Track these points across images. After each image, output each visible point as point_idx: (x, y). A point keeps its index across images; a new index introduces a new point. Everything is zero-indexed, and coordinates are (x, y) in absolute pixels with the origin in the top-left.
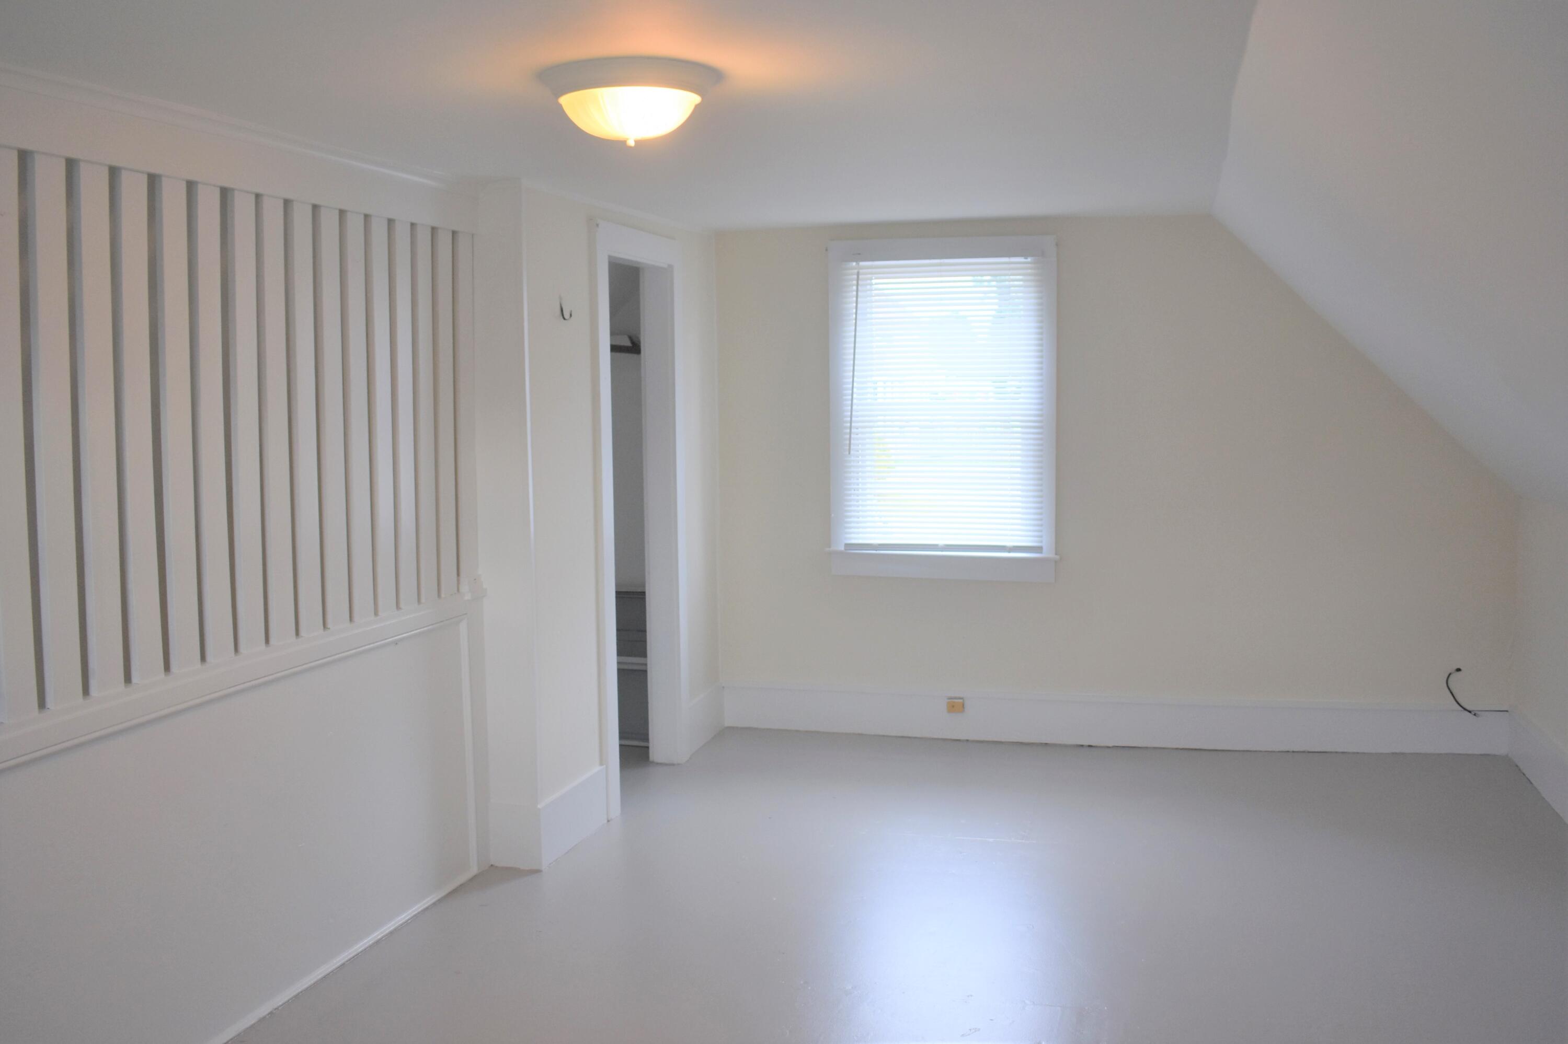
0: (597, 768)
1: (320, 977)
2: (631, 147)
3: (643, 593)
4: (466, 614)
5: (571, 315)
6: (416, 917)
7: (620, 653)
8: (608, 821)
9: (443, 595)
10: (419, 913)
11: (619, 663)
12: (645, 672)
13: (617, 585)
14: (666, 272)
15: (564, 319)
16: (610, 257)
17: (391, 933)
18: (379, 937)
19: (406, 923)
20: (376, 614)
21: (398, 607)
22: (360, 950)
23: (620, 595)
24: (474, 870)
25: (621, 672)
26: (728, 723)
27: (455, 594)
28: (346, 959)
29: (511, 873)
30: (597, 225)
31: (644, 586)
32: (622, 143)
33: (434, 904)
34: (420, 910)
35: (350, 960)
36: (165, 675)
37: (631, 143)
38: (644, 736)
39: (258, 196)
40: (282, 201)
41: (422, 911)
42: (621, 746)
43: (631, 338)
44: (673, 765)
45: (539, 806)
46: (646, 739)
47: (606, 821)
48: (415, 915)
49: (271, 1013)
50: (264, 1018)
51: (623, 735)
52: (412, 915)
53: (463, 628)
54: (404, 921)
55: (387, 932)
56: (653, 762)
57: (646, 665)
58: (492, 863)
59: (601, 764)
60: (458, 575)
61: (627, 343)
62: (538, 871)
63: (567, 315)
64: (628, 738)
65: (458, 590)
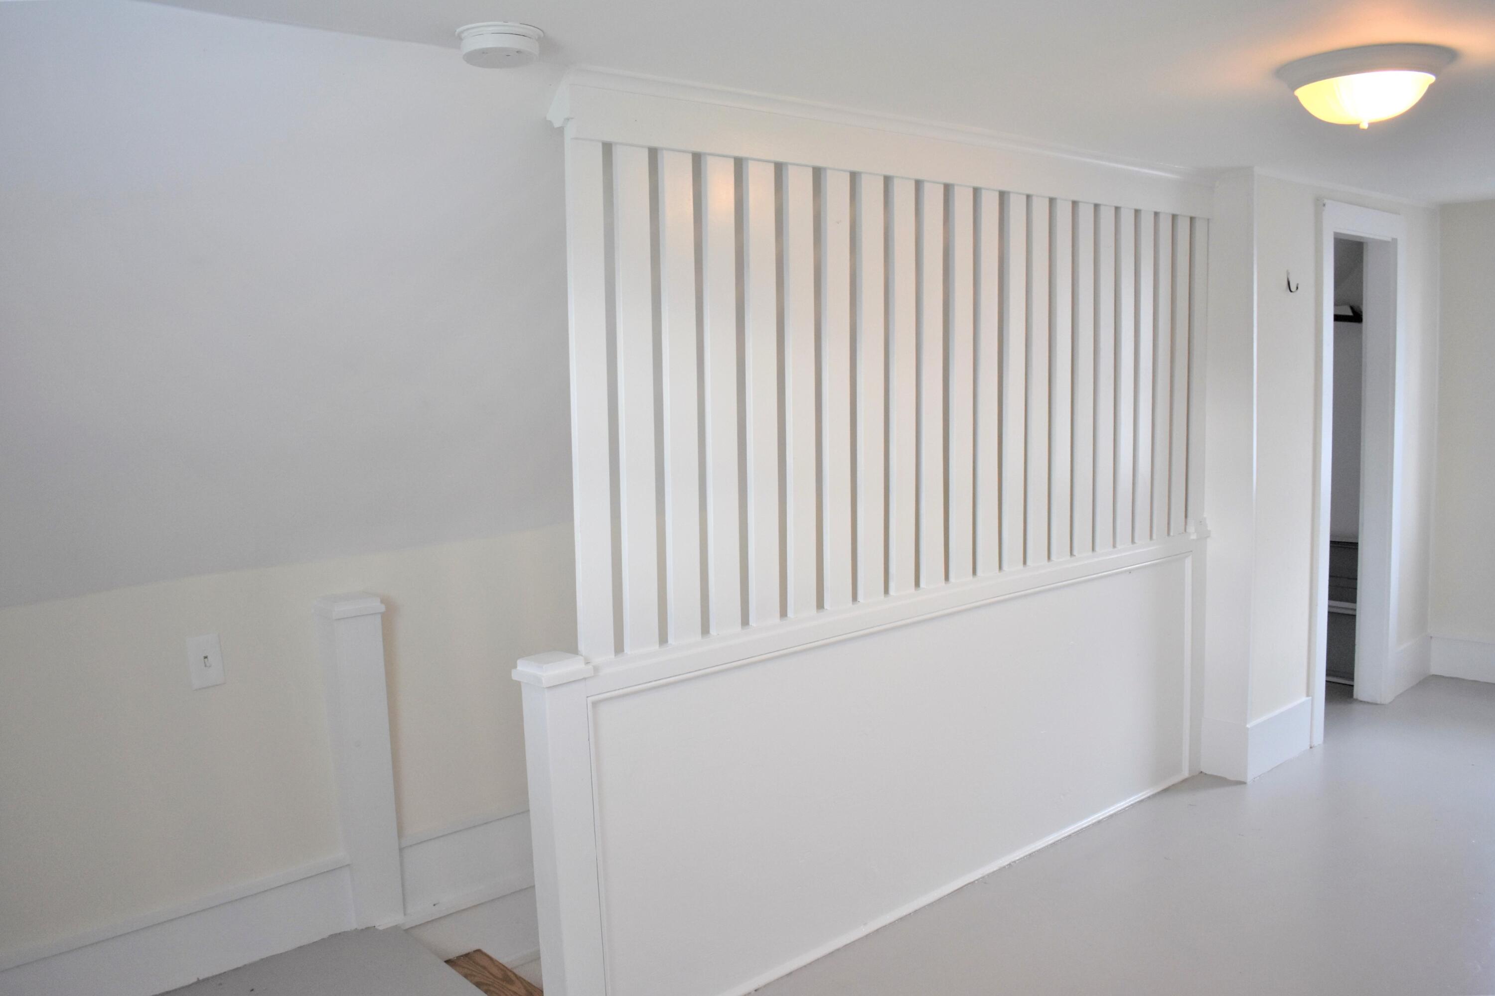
0: (1304, 699)
1: (1050, 842)
2: (1363, 130)
3: (1356, 544)
4: (1191, 551)
5: (1297, 288)
6: (1133, 806)
7: (1331, 597)
8: (1311, 748)
9: (1172, 534)
10: (1136, 803)
11: (1329, 606)
12: (1354, 616)
13: (1332, 536)
14: (1389, 246)
15: (1291, 291)
16: (1336, 234)
17: (1111, 816)
18: (1101, 818)
19: (1124, 810)
20: (1114, 546)
21: (1133, 542)
22: (1084, 826)
23: (1334, 545)
24: (1185, 774)
25: (1330, 614)
26: (1435, 670)
27: (1183, 533)
28: (1073, 831)
29: (1219, 781)
30: (1324, 205)
31: (1357, 537)
32: (1355, 128)
33: (1149, 798)
34: (1136, 801)
35: (1076, 832)
36: (945, 583)
37: (1364, 126)
38: (1350, 674)
39: (1028, 197)
40: (1048, 199)
41: (1138, 802)
42: (1327, 681)
43: (1352, 308)
44: (1376, 704)
45: (1248, 726)
46: (1352, 678)
47: (1309, 748)
48: (1132, 805)
49: (1010, 864)
50: (1004, 867)
51: (1329, 672)
52: (1130, 804)
53: (1188, 562)
54: (1122, 807)
55: (1108, 814)
56: (1356, 700)
57: (1355, 610)
58: (1202, 771)
59: (1308, 695)
60: (1186, 516)
61: (1349, 313)
62: (1244, 783)
63: (1293, 288)
64: (1334, 676)
65: (1185, 531)
